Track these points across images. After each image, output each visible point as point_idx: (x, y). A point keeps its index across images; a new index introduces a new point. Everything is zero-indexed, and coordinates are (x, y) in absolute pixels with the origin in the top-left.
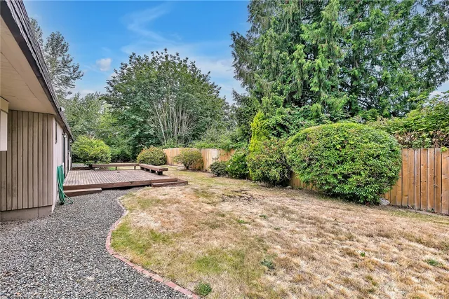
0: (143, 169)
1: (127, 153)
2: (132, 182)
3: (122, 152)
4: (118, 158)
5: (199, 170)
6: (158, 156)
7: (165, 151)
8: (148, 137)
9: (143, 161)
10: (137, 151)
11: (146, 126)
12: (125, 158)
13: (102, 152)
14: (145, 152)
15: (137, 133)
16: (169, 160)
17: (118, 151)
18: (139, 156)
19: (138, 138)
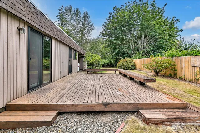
0: (121, 74)
1: (113, 62)
2: (106, 105)
3: (110, 62)
4: (108, 65)
5: (170, 76)
6: (130, 64)
7: (134, 61)
8: (124, 53)
9: (121, 67)
10: (117, 61)
11: (122, 47)
12: (111, 65)
13: (97, 61)
14: (122, 62)
15: (117, 51)
16: (137, 67)
17: (108, 61)
18: (118, 64)
19: (117, 54)
